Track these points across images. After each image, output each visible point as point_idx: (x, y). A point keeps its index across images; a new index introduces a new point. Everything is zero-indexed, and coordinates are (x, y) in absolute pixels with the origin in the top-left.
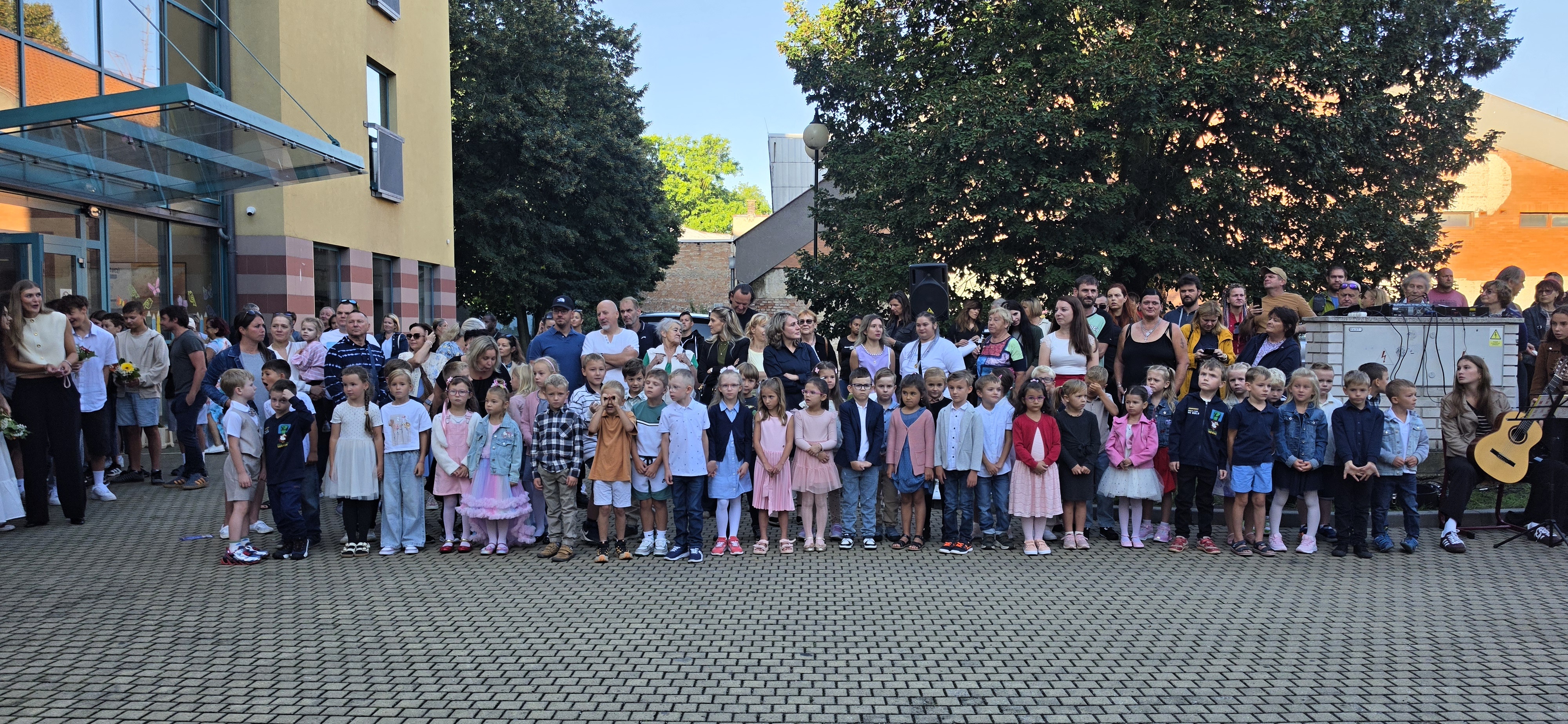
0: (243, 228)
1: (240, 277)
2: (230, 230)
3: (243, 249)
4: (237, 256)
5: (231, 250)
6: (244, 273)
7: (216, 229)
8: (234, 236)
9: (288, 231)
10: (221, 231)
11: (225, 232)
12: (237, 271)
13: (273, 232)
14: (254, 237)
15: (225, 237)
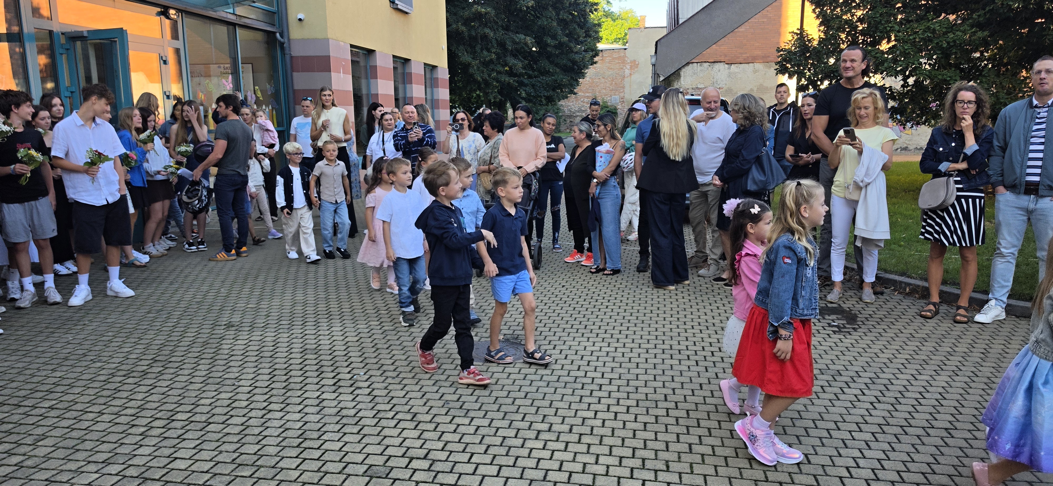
0: (295, 33)
1: (295, 74)
2: (286, 34)
3: (297, 51)
4: (292, 57)
5: (287, 52)
6: (298, 72)
7: (274, 33)
8: (289, 40)
9: (331, 34)
10: (278, 35)
11: (282, 36)
12: (293, 71)
13: (319, 36)
14: (305, 41)
15: (282, 40)
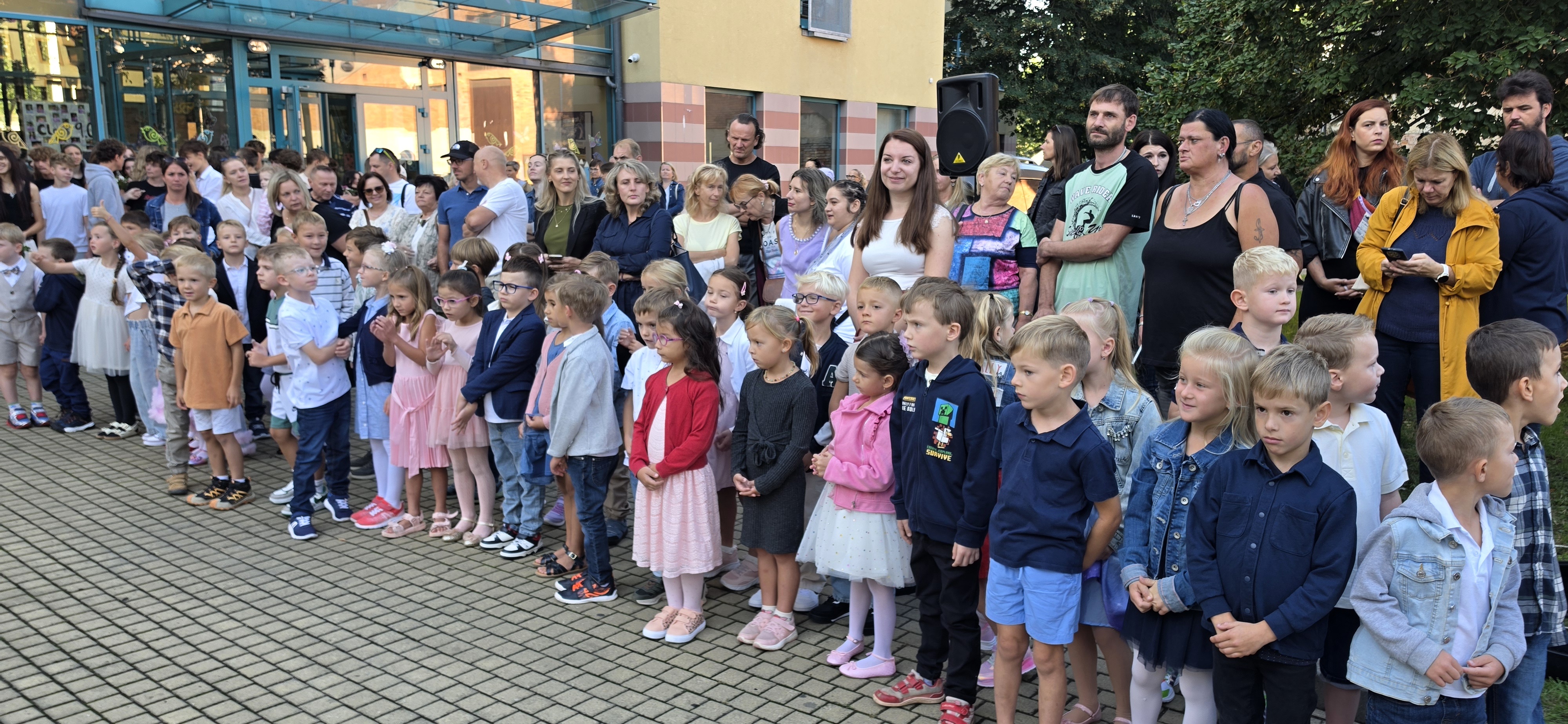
0: (631, 76)
1: (627, 125)
2: (618, 78)
3: (632, 97)
4: (624, 104)
5: (619, 98)
6: (630, 121)
7: (603, 78)
8: (623, 84)
9: (662, 76)
10: (608, 79)
11: (613, 79)
12: (625, 119)
13: (652, 79)
14: (638, 84)
15: (612, 85)
